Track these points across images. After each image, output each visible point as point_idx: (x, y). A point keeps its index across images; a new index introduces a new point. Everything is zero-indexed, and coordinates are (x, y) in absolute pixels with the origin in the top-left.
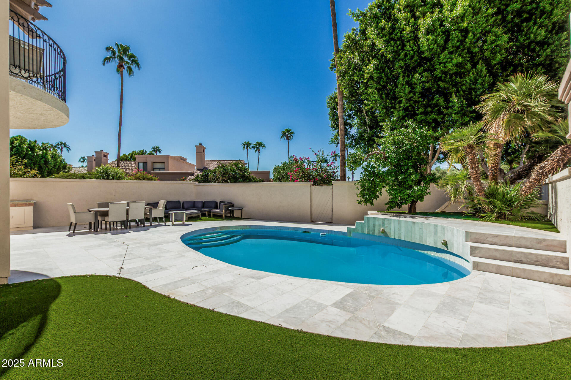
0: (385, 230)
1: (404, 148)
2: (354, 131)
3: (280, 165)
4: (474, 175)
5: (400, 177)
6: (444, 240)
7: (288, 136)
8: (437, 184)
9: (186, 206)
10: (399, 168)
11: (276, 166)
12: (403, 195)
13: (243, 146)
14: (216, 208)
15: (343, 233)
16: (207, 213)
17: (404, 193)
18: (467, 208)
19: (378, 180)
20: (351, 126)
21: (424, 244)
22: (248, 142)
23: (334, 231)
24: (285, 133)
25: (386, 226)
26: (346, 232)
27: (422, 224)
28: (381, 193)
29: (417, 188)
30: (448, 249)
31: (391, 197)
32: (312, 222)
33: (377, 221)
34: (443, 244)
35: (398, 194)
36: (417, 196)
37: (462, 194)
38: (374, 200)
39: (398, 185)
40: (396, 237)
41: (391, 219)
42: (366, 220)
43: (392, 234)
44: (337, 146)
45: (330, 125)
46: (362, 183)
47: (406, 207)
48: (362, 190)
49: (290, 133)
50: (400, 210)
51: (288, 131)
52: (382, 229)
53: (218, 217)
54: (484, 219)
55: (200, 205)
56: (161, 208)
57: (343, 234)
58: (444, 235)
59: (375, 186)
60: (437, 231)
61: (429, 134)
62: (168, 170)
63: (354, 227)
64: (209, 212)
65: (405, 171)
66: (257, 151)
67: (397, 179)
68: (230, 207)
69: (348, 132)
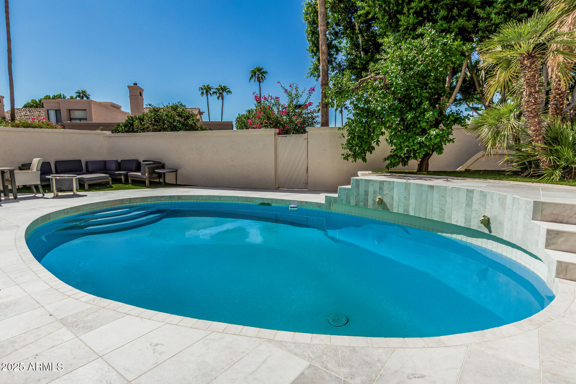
0: (384, 200)
1: (416, 69)
2: (341, 57)
3: (245, 113)
4: (531, 106)
5: (409, 116)
6: (484, 216)
7: (259, 77)
8: (465, 126)
9: (90, 168)
10: (406, 102)
11: (239, 114)
12: (412, 144)
13: (201, 91)
14: (138, 169)
15: (319, 205)
16: (123, 177)
17: (413, 141)
18: (512, 162)
19: (375, 122)
20: (338, 51)
21: (447, 221)
22: (207, 86)
23: (306, 202)
24: (255, 73)
25: (385, 192)
26: (324, 202)
27: (445, 188)
28: (378, 142)
29: (434, 133)
30: (490, 231)
31: (394, 147)
32: (277, 188)
33: (372, 185)
34: (482, 223)
35: (404, 143)
36: (433, 146)
37: (506, 140)
38: (368, 153)
39: (404, 129)
40: (401, 211)
41: (393, 182)
42: (354, 184)
43: (394, 206)
44: (317, 80)
45: (309, 48)
46: (350, 126)
47: (414, 164)
48: (349, 137)
49: (261, 73)
50: (406, 169)
51: (259, 70)
52: (379, 198)
53: (139, 183)
54: (541, 179)
55: (113, 166)
56: (35, 170)
57: (319, 207)
58: (485, 207)
59: (369, 130)
60: (472, 200)
61: (455, 46)
62: (91, 120)
63: (336, 195)
64: (126, 176)
65: (416, 107)
66: (220, 98)
67: (402, 120)
68: (158, 168)
69: (333, 59)
